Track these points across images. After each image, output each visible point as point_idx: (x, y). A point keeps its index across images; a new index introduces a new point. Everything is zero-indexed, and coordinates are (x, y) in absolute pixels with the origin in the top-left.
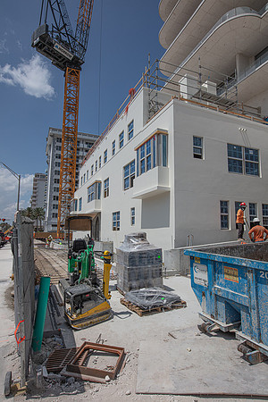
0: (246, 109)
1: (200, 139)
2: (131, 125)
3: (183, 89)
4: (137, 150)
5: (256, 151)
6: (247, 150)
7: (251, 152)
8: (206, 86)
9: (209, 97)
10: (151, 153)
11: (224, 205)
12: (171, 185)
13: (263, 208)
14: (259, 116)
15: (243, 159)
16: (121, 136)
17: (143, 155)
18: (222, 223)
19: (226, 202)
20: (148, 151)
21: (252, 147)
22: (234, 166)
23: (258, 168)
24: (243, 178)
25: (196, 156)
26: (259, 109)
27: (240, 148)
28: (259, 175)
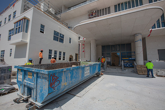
0: (63, 22)
1: (44, 26)
2: (15, 13)
3: (42, 7)
4: (15, 23)
5: (63, 35)
6: (61, 34)
7: (62, 35)
8: (51, 10)
9: (51, 14)
10: (21, 26)
11: (50, 51)
12: (28, 41)
13: (64, 53)
14: (67, 26)
15: (59, 37)
16: (10, 16)
17: (17, 26)
18: (49, 57)
19: (51, 50)
20: (20, 25)
21: (62, 34)
22: (55, 39)
23: (63, 41)
24: (58, 43)
25: (41, 32)
26: (67, 24)
27: (58, 33)
28: (63, 43)
